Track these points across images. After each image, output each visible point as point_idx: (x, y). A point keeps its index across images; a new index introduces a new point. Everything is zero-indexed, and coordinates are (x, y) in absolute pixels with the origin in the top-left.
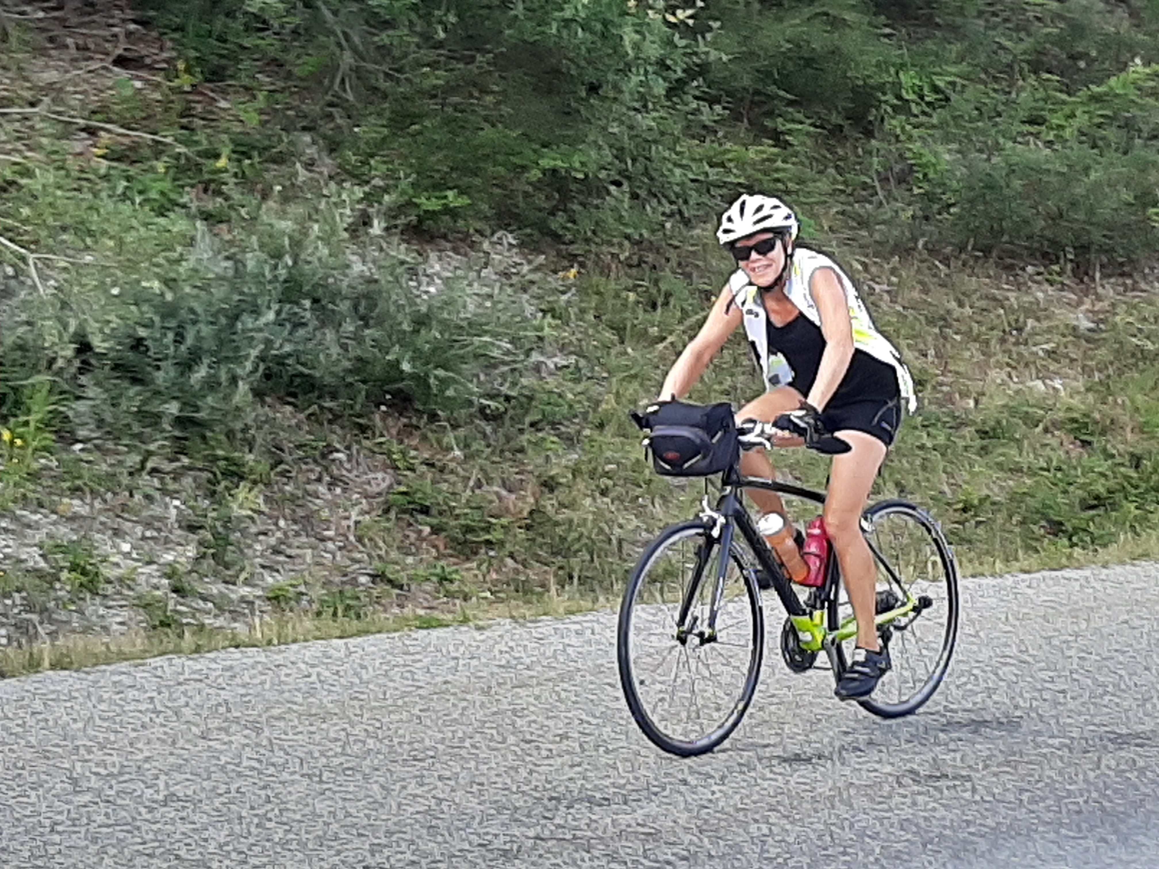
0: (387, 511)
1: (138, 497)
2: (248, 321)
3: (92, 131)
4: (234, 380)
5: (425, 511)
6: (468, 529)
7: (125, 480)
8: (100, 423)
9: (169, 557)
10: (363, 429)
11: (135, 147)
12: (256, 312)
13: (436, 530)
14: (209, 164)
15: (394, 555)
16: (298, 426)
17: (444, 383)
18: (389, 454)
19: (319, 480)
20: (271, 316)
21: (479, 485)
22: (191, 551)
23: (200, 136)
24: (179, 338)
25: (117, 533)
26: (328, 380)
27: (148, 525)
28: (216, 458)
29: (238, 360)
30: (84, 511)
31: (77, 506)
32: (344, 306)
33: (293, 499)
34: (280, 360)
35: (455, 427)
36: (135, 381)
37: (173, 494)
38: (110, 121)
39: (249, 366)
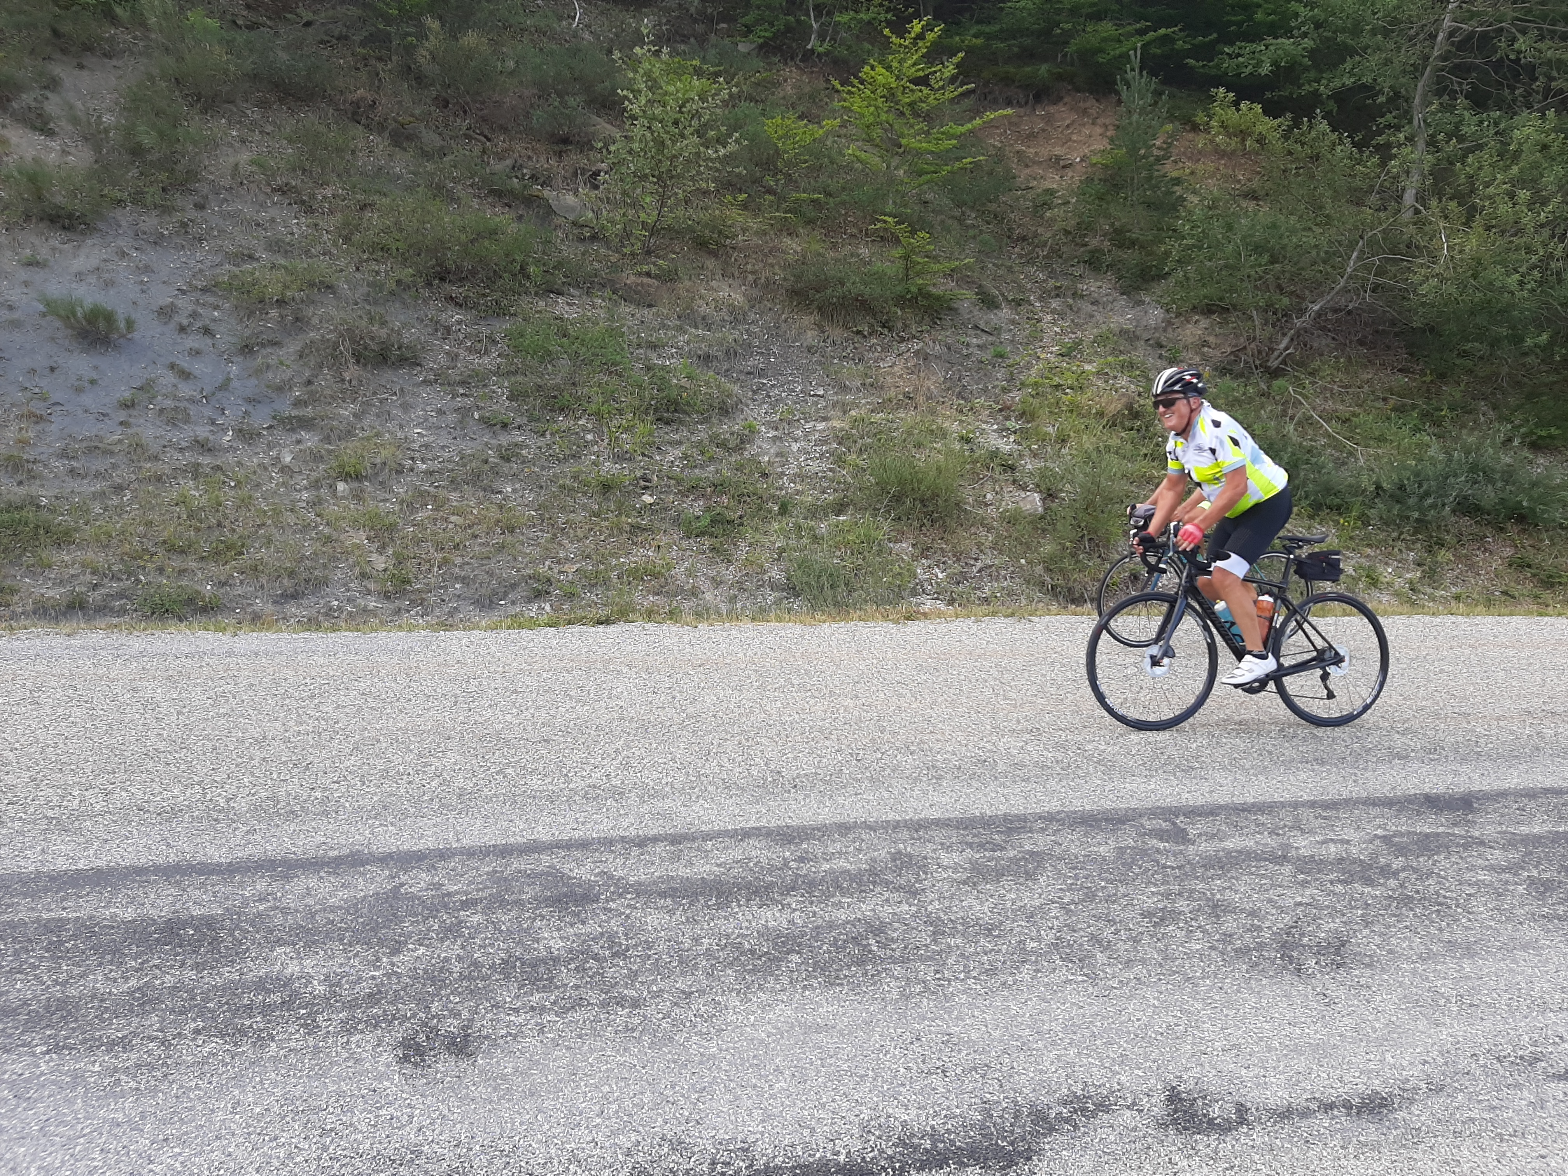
0: (1510, 565)
1: (1396, 550)
2: (1452, 480)
3: (1385, 399)
4: (1444, 505)
5: (1529, 566)
6: (1551, 576)
7: (1391, 542)
8: (1381, 518)
9: (1408, 576)
10: (1501, 529)
11: (1404, 405)
12: (1456, 476)
13: (1534, 575)
14: (1436, 414)
15: (1512, 584)
16: (1471, 525)
17: (1543, 512)
18: (1513, 541)
19: (1479, 549)
20: (1463, 478)
21: (1556, 557)
22: (1418, 574)
23: (1434, 401)
24: (1420, 486)
25: (1387, 564)
26: (1488, 507)
27: (1400, 562)
28: (1432, 537)
29: (1447, 496)
30: (1373, 554)
31: (1368, 551)
32: (1497, 476)
33: (1466, 556)
34: (1465, 498)
35: (1547, 531)
36: (1398, 502)
37: (1412, 550)
38: (1392, 394)
39: (1451, 499)
